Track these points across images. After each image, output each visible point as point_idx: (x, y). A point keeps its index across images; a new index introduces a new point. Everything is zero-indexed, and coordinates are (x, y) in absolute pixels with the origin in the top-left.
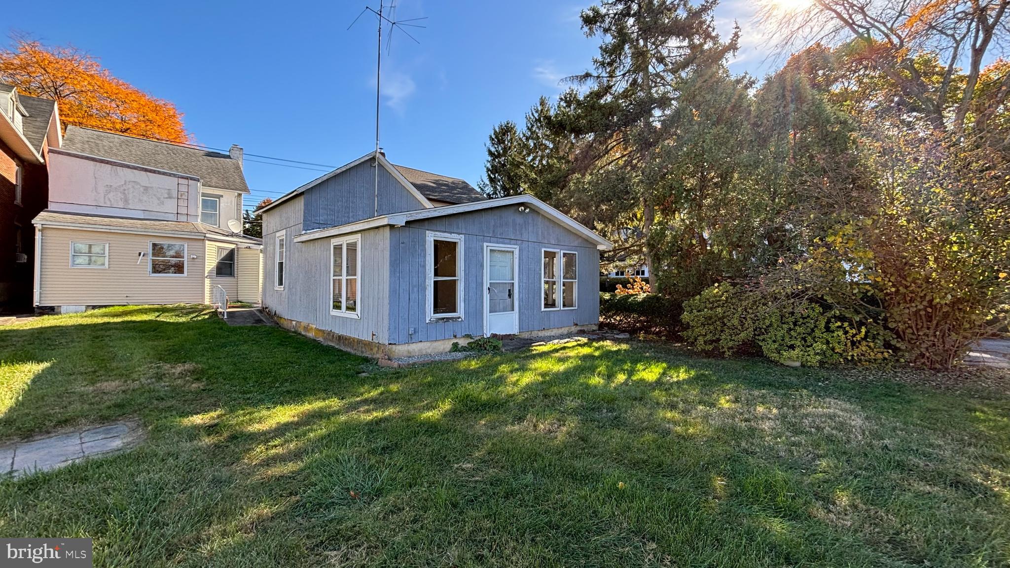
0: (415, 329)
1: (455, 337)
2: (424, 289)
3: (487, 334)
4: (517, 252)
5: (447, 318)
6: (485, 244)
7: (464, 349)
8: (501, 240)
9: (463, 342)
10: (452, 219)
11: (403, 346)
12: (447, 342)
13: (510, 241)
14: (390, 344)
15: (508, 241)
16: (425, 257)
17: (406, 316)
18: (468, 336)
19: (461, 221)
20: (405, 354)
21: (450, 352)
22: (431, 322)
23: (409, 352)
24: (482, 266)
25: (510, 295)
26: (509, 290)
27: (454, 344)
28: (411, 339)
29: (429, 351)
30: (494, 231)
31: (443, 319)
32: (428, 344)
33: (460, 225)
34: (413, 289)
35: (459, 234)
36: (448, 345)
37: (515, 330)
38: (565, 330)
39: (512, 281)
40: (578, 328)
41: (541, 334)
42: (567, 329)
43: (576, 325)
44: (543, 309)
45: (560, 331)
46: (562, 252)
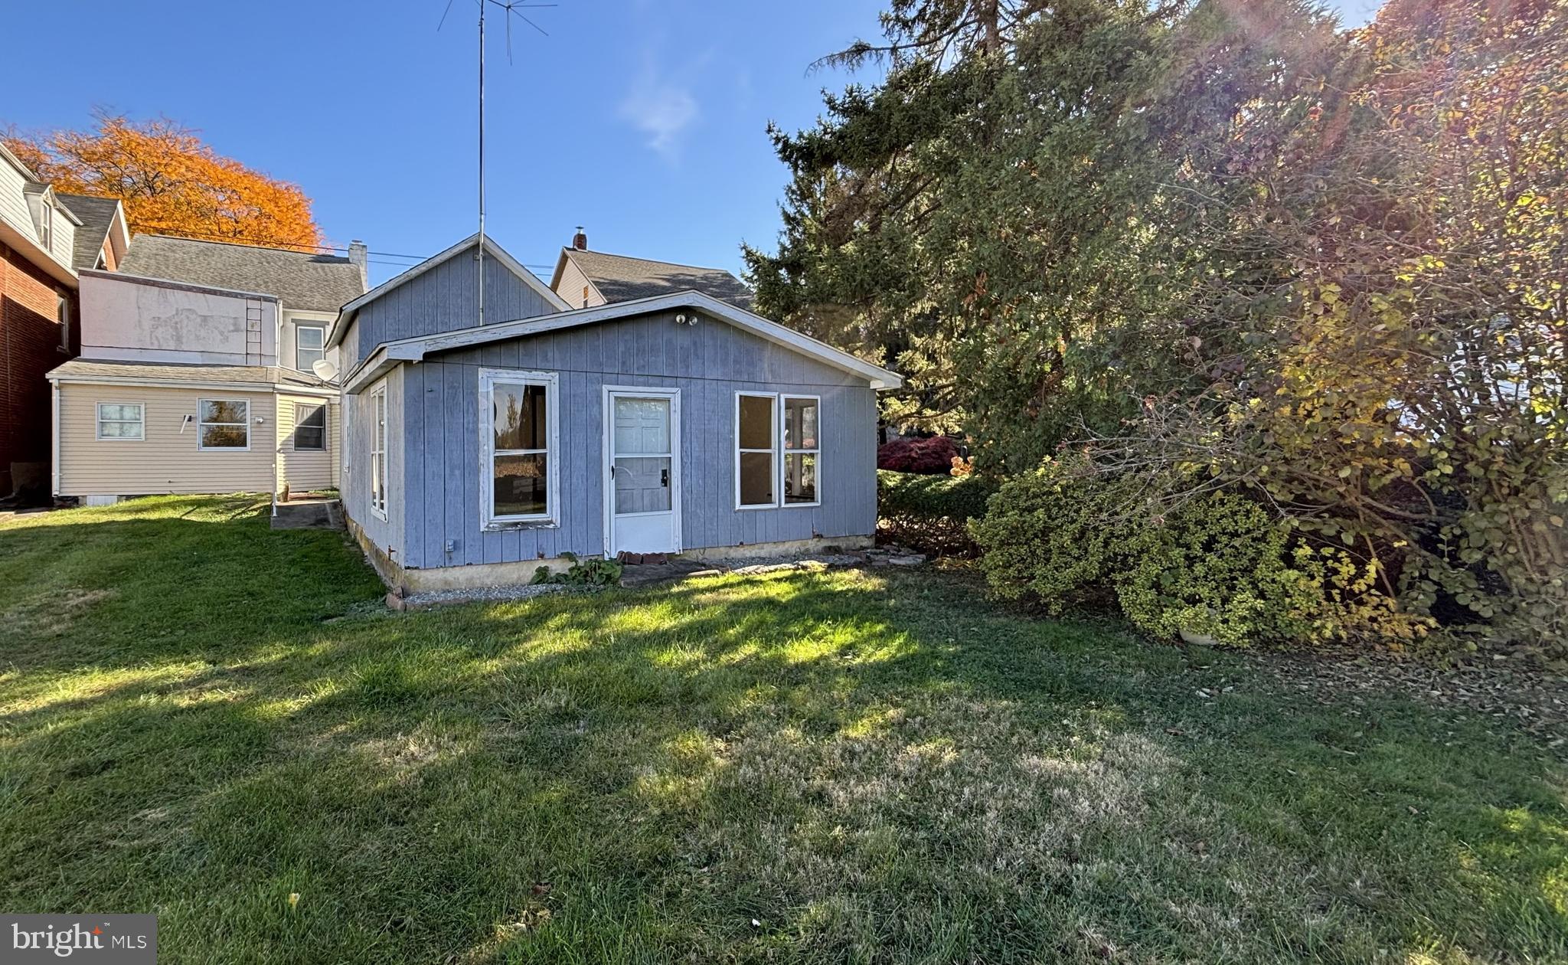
0: (455, 542)
1: (542, 556)
2: (476, 471)
3: (611, 552)
4: (676, 401)
5: (523, 524)
6: (605, 388)
7: (559, 579)
8: (641, 379)
9: (559, 567)
10: (534, 345)
11: (435, 572)
12: (525, 566)
13: (661, 380)
14: (408, 568)
15: (657, 380)
16: (476, 414)
17: (440, 519)
18: (570, 556)
19: (552, 349)
20: (439, 586)
21: (530, 584)
22: (490, 532)
23: (446, 582)
24: (599, 427)
25: (665, 481)
26: (664, 473)
27: (539, 570)
28: (449, 557)
29: (488, 582)
30: (624, 363)
31: (516, 524)
32: (486, 569)
33: (550, 354)
34: (452, 473)
35: (547, 370)
36: (528, 571)
37: (673, 545)
38: (793, 547)
39: (668, 455)
40: (824, 543)
41: (735, 553)
42: (797, 544)
43: (820, 536)
44: (738, 506)
45: (781, 549)
46: (783, 397)
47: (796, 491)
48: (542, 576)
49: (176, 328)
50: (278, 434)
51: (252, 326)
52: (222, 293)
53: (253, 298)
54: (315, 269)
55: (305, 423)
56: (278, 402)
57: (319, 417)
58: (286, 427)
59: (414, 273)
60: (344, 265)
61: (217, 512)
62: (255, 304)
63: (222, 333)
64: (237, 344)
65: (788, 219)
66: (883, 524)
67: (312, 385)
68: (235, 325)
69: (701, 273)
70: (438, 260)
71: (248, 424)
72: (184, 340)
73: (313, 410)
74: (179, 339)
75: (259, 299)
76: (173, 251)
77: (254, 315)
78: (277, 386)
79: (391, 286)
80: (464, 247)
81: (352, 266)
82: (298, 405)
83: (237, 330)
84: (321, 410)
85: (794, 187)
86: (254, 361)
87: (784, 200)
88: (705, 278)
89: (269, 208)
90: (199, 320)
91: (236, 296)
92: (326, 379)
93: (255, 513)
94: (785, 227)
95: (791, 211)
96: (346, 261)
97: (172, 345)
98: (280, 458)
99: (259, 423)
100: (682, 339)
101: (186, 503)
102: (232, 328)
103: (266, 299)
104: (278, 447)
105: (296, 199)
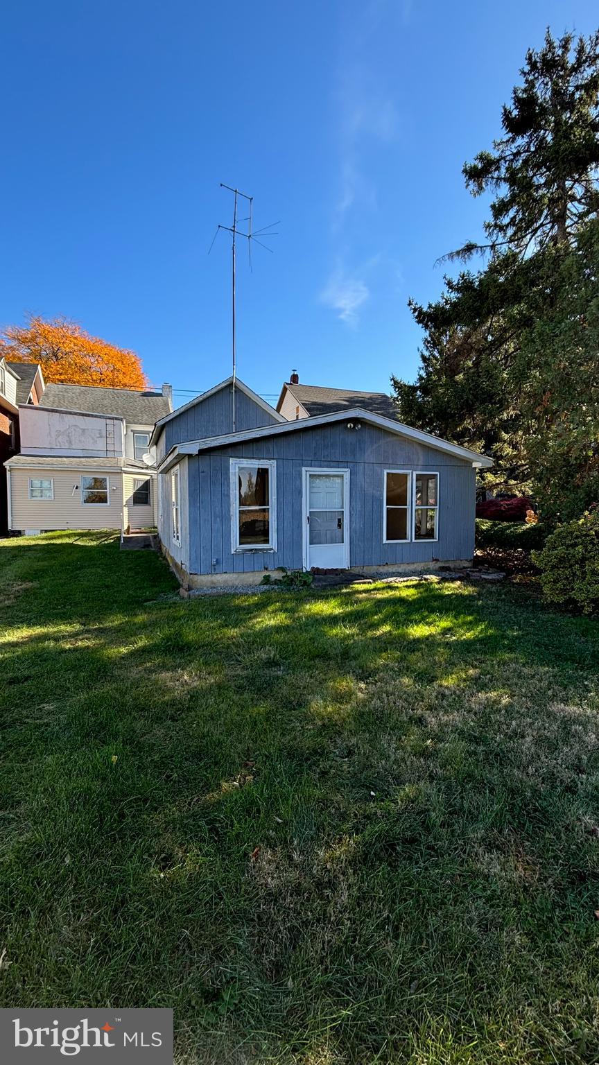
0: (217, 560)
1: (266, 569)
2: (229, 519)
3: (307, 567)
4: (347, 476)
5: (256, 549)
6: (304, 469)
7: (277, 582)
8: (325, 463)
9: (276, 575)
10: (261, 444)
11: (206, 576)
12: (257, 574)
13: (338, 464)
14: (191, 574)
15: (335, 464)
16: (229, 485)
17: (209, 547)
18: (283, 569)
19: (271, 445)
20: (209, 584)
21: (260, 585)
22: (237, 554)
23: (213, 583)
24: (300, 492)
25: (340, 526)
26: (339, 520)
27: (265, 577)
28: (214, 568)
29: (236, 583)
30: (315, 454)
31: (251, 550)
32: (235, 576)
33: (271, 449)
34: (215, 519)
35: (269, 459)
36: (259, 578)
37: (345, 565)
38: (419, 566)
39: (342, 510)
40: (440, 564)
41: (382, 570)
42: (422, 564)
43: (437, 560)
44: (385, 541)
45: (412, 567)
46: (415, 473)
47: (423, 532)
48: (267, 580)
49: (69, 436)
50: (124, 496)
51: (109, 435)
52: (92, 416)
53: (110, 418)
54: (144, 400)
55: (138, 490)
56: (124, 478)
57: (146, 486)
58: (128, 492)
59: (196, 401)
60: (159, 398)
61: (92, 540)
62: (109, 421)
63: (93, 439)
64: (101, 445)
65: (424, 359)
66: (479, 553)
67: (143, 468)
68: (100, 434)
69: (368, 396)
70: (209, 394)
71: (108, 490)
72: (73, 443)
73: (143, 483)
74: (70, 442)
75: (112, 419)
76: (68, 392)
77: (110, 428)
78: (123, 469)
79: (183, 410)
80: (224, 385)
81: (164, 398)
82: (135, 480)
83: (101, 437)
84: (147, 483)
85: (429, 339)
86: (110, 454)
87: (422, 347)
88: (371, 398)
89: (119, 365)
90: (81, 431)
91: (100, 417)
92: (150, 465)
93: (112, 541)
94: (422, 364)
95: (427, 354)
96: (160, 395)
97: (67, 446)
98: (125, 509)
99: (114, 490)
100: (351, 438)
101: (75, 535)
102: (98, 436)
103: (116, 419)
104: (124, 503)
105: (133, 360)
